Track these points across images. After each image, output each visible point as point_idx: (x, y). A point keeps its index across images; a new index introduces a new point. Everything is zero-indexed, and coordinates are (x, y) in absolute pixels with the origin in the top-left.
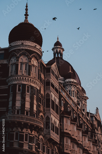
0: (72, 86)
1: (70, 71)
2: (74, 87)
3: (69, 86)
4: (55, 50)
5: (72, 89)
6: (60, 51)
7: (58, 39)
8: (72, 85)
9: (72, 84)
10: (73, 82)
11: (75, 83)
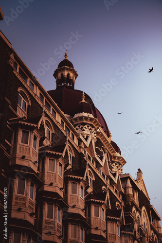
0: (86, 126)
1: (84, 101)
2: (89, 128)
3: (79, 127)
4: (59, 75)
5: (84, 132)
6: (68, 75)
7: (66, 56)
8: (84, 124)
9: (84, 121)
10: (86, 118)
11: (91, 119)
